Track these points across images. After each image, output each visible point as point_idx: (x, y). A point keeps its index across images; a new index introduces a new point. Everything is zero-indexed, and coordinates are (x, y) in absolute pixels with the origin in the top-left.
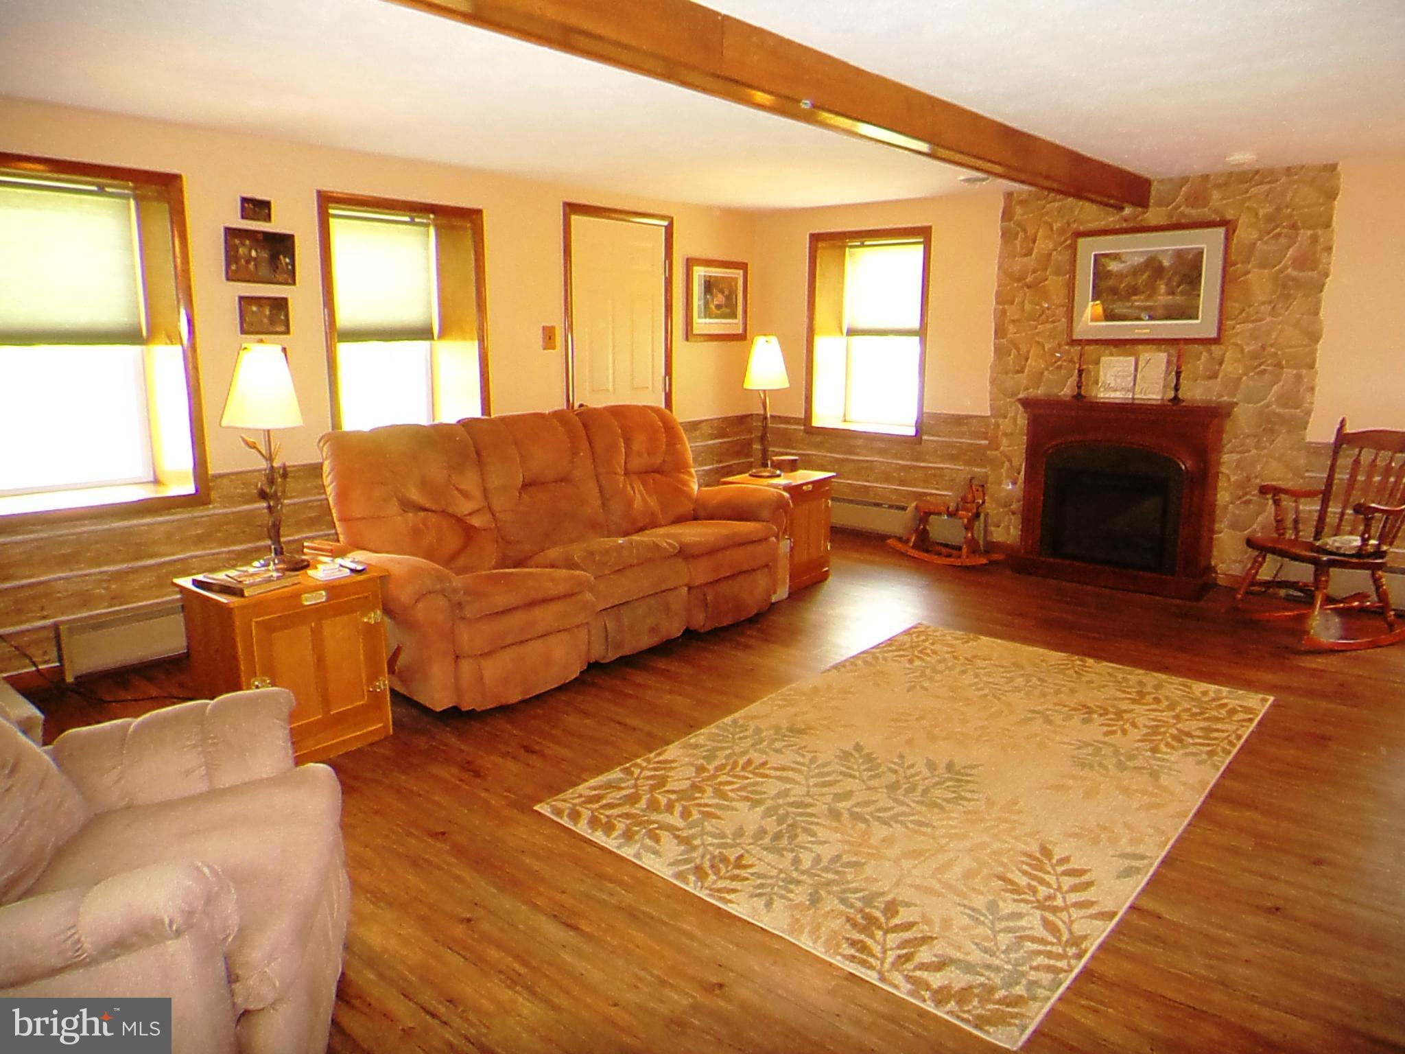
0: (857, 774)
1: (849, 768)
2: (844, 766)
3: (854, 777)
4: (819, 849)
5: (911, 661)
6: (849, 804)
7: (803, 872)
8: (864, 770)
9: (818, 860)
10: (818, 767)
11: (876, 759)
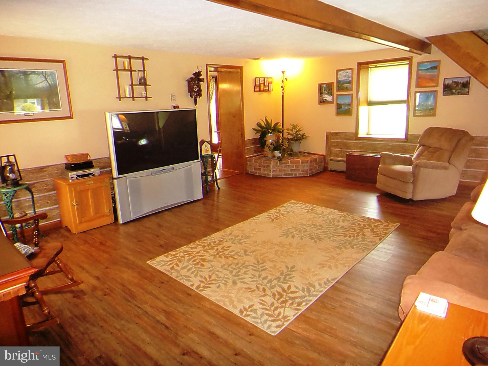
0: (316, 234)
1: (318, 236)
2: (319, 236)
3: (316, 233)
4: (323, 219)
5: (289, 287)
6: (317, 228)
7: (326, 216)
8: (313, 235)
9: (323, 218)
10: (328, 236)
11: (310, 239)
